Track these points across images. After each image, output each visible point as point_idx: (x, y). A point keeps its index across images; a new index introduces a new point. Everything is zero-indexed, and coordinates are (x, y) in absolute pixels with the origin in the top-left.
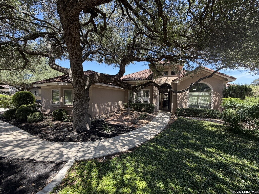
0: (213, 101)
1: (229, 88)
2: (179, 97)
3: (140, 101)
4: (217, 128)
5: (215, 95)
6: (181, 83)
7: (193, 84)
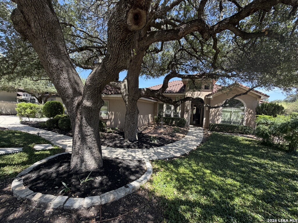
0: (246, 119)
1: (263, 105)
2: (212, 113)
3: (170, 115)
4: (250, 142)
5: (247, 113)
6: (214, 98)
7: (228, 101)
